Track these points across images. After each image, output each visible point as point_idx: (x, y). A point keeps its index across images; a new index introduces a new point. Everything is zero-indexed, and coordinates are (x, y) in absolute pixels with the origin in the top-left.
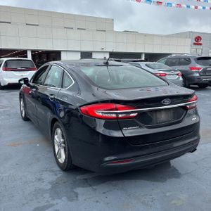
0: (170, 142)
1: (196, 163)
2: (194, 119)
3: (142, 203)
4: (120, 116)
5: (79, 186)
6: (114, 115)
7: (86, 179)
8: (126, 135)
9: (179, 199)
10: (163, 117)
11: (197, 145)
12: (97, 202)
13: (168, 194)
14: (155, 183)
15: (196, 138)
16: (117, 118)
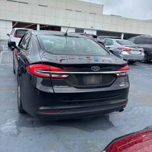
2: (122, 85)
4: (53, 76)
8: (55, 92)
9: (96, 147)
10: (93, 80)
11: (124, 106)
12: (31, 140)
13: (89, 142)
14: (84, 132)
16: (51, 77)
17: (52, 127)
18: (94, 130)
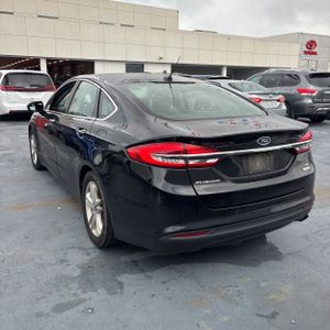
0: (269, 204)
1: (306, 237)
2: (306, 169)
3: (223, 297)
4: (191, 162)
5: (125, 272)
6: (182, 162)
7: (135, 262)
8: (199, 193)
9: (281, 292)
10: (258, 165)
11: (309, 210)
12: (153, 295)
13: (263, 285)
14: (244, 268)
15: (308, 198)
16: (187, 166)
17: (179, 267)
18: (260, 262)
